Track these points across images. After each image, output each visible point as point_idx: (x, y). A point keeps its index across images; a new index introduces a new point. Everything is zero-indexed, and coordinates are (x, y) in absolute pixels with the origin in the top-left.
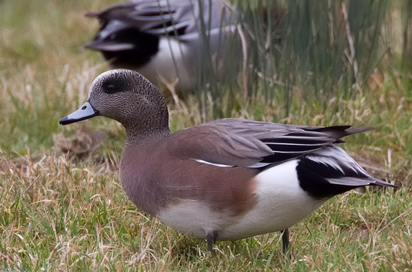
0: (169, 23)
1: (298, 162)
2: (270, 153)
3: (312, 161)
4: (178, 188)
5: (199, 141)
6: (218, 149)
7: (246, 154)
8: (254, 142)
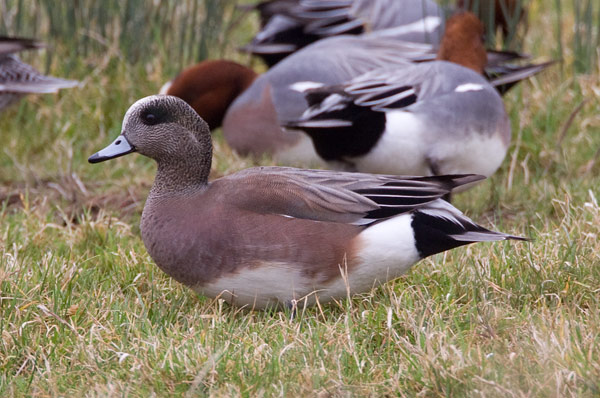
0: (345, 20)
1: (413, 217)
2: (374, 206)
3: (428, 215)
4: (263, 248)
5: (278, 192)
6: (309, 202)
7: (345, 208)
8: (349, 194)
